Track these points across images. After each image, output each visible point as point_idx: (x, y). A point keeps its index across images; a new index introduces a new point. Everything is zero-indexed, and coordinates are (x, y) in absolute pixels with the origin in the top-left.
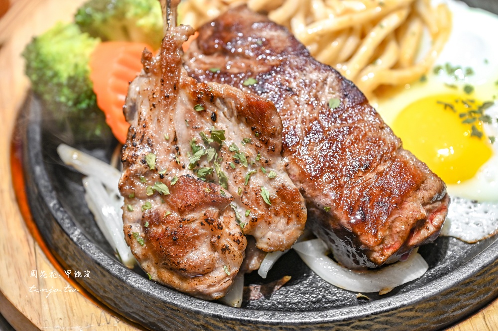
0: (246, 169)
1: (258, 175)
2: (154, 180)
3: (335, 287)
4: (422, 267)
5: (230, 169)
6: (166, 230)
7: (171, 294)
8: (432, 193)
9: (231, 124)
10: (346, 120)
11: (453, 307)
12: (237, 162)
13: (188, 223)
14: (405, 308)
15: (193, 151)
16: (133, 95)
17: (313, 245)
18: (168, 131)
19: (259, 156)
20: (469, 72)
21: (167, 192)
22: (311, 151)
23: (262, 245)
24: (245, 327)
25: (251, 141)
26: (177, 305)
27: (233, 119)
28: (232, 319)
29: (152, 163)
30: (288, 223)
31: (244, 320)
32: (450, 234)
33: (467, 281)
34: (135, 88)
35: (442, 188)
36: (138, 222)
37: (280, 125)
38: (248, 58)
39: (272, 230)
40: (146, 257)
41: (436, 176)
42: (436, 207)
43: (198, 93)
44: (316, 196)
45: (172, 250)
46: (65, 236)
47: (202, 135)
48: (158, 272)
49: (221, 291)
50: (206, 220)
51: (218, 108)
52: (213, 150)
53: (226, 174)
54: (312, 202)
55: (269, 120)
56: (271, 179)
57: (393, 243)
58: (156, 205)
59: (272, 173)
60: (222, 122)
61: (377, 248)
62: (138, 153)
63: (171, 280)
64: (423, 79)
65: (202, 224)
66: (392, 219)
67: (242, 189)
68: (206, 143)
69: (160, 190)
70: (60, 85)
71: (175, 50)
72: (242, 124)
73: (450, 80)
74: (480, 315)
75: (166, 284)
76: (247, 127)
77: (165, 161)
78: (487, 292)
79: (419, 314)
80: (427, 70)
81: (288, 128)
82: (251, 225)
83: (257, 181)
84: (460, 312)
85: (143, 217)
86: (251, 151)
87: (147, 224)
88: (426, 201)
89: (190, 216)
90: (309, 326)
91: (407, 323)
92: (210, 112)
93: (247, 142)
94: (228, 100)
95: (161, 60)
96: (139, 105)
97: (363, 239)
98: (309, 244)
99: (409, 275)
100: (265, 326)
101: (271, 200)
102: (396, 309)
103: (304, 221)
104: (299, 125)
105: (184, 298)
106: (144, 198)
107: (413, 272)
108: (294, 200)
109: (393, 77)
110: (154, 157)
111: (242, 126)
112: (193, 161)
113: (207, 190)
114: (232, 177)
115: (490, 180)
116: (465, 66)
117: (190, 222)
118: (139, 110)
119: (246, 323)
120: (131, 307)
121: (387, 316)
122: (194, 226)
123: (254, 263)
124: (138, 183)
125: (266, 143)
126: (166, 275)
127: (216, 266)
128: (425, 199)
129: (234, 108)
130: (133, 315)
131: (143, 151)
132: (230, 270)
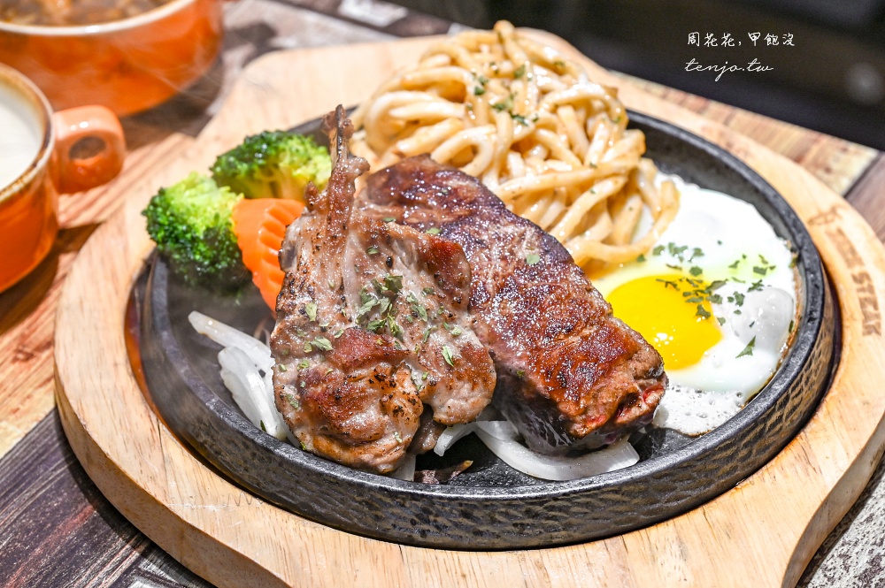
0: (425, 324)
1: (440, 332)
2: (314, 334)
3: (525, 475)
4: (631, 457)
5: (407, 324)
6: (327, 388)
7: (328, 465)
8: (647, 365)
9: (409, 271)
10: (546, 278)
11: (667, 496)
12: (415, 315)
13: (355, 381)
14: (610, 489)
15: (362, 302)
16: (292, 237)
17: (500, 426)
18: (334, 277)
19: (442, 309)
20: (698, 252)
21: (330, 347)
22: (503, 309)
23: (441, 416)
24: (417, 503)
25: (433, 291)
26: (336, 477)
27: (412, 265)
28: (402, 493)
29: (312, 313)
30: (473, 389)
31: (418, 494)
32: (667, 426)
33: (685, 465)
34: (294, 229)
35: (658, 363)
36: (291, 384)
37: (468, 273)
38: (431, 208)
39: (454, 398)
40: (300, 423)
41: (652, 348)
42: (651, 385)
43: (372, 233)
44: (508, 359)
45: (334, 411)
46: (200, 404)
47: (375, 283)
48: (314, 439)
49: (390, 463)
50: (377, 377)
51: (395, 253)
52: (387, 299)
53: (401, 328)
54: (503, 367)
55: (455, 266)
56: (455, 337)
57: (599, 416)
58: (315, 364)
59: (457, 329)
60: (398, 269)
61: (579, 418)
62: (297, 302)
63: (330, 448)
64: (641, 258)
65: (370, 382)
66: (597, 387)
67: (419, 347)
68: (378, 291)
69: (320, 346)
70: (194, 240)
71: (346, 184)
72: (422, 272)
73: (675, 261)
74: (699, 511)
75: (323, 455)
76: (429, 274)
77: (328, 313)
78: (709, 484)
79: (626, 499)
80: (646, 249)
81: (476, 283)
82: (428, 390)
83: (438, 339)
84: (675, 504)
85: (299, 377)
86: (432, 303)
87: (303, 384)
88: (639, 373)
89: (356, 373)
90: (494, 503)
91: (611, 508)
92: (384, 255)
93: (429, 293)
94: (407, 243)
95: (329, 195)
96: (299, 248)
97: (562, 407)
98: (496, 424)
99: (615, 463)
100: (442, 501)
101: (455, 362)
102: (599, 488)
103: (492, 386)
104: (489, 281)
105: (346, 470)
106: (299, 357)
107: (621, 461)
108: (481, 361)
109: (605, 252)
110: (315, 308)
111: (423, 274)
112: (362, 312)
113: (379, 341)
114: (408, 333)
115: (717, 366)
116: (692, 246)
117: (357, 379)
118: (299, 254)
119: (419, 498)
120: (279, 485)
121: (587, 496)
122: (361, 384)
123: (428, 442)
124: (293, 337)
125: (451, 293)
126: (324, 443)
127: (386, 432)
128: (638, 371)
129: (415, 252)
130: (280, 495)
131: (302, 300)
132: (401, 437)
